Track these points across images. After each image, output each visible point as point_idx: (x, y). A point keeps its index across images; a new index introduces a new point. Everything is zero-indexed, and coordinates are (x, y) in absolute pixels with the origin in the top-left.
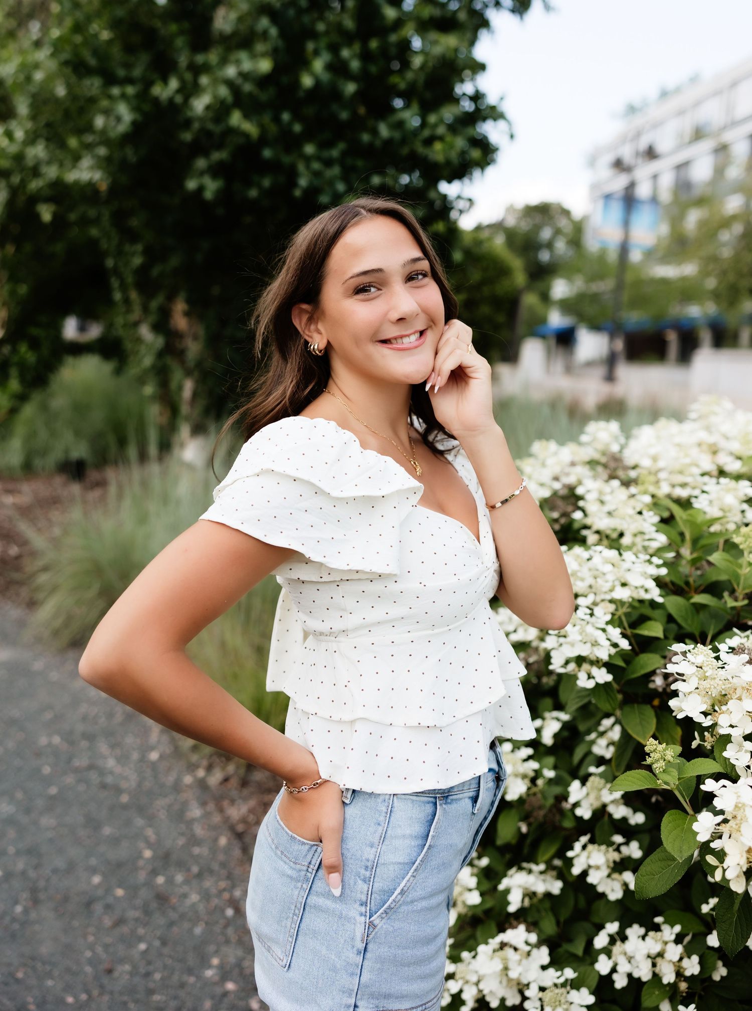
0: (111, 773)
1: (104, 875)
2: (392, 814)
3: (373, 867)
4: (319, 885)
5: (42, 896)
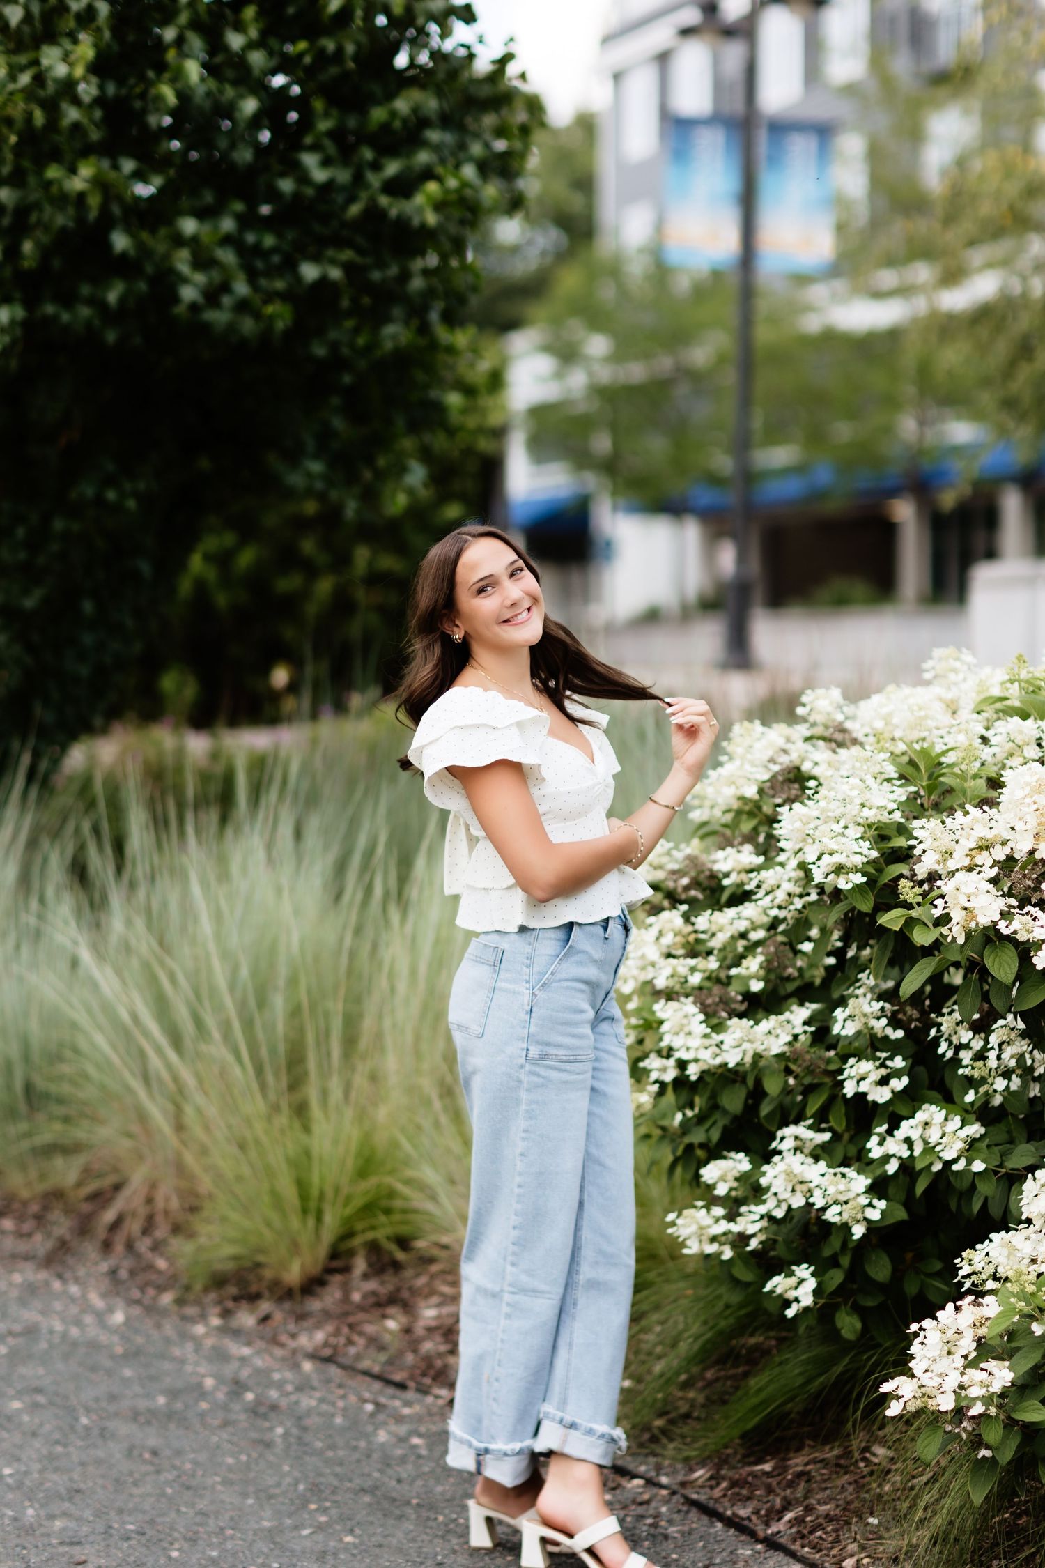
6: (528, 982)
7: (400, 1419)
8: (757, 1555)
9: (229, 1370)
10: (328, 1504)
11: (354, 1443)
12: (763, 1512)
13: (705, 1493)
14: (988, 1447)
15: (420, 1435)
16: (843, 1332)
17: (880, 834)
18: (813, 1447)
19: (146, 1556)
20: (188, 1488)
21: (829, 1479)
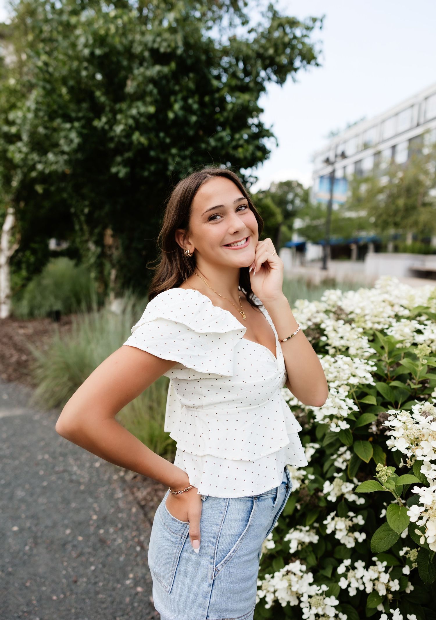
0: (75, 474)
1: (72, 529)
2: (229, 507)
3: (218, 537)
4: (187, 547)
5: (39, 541)
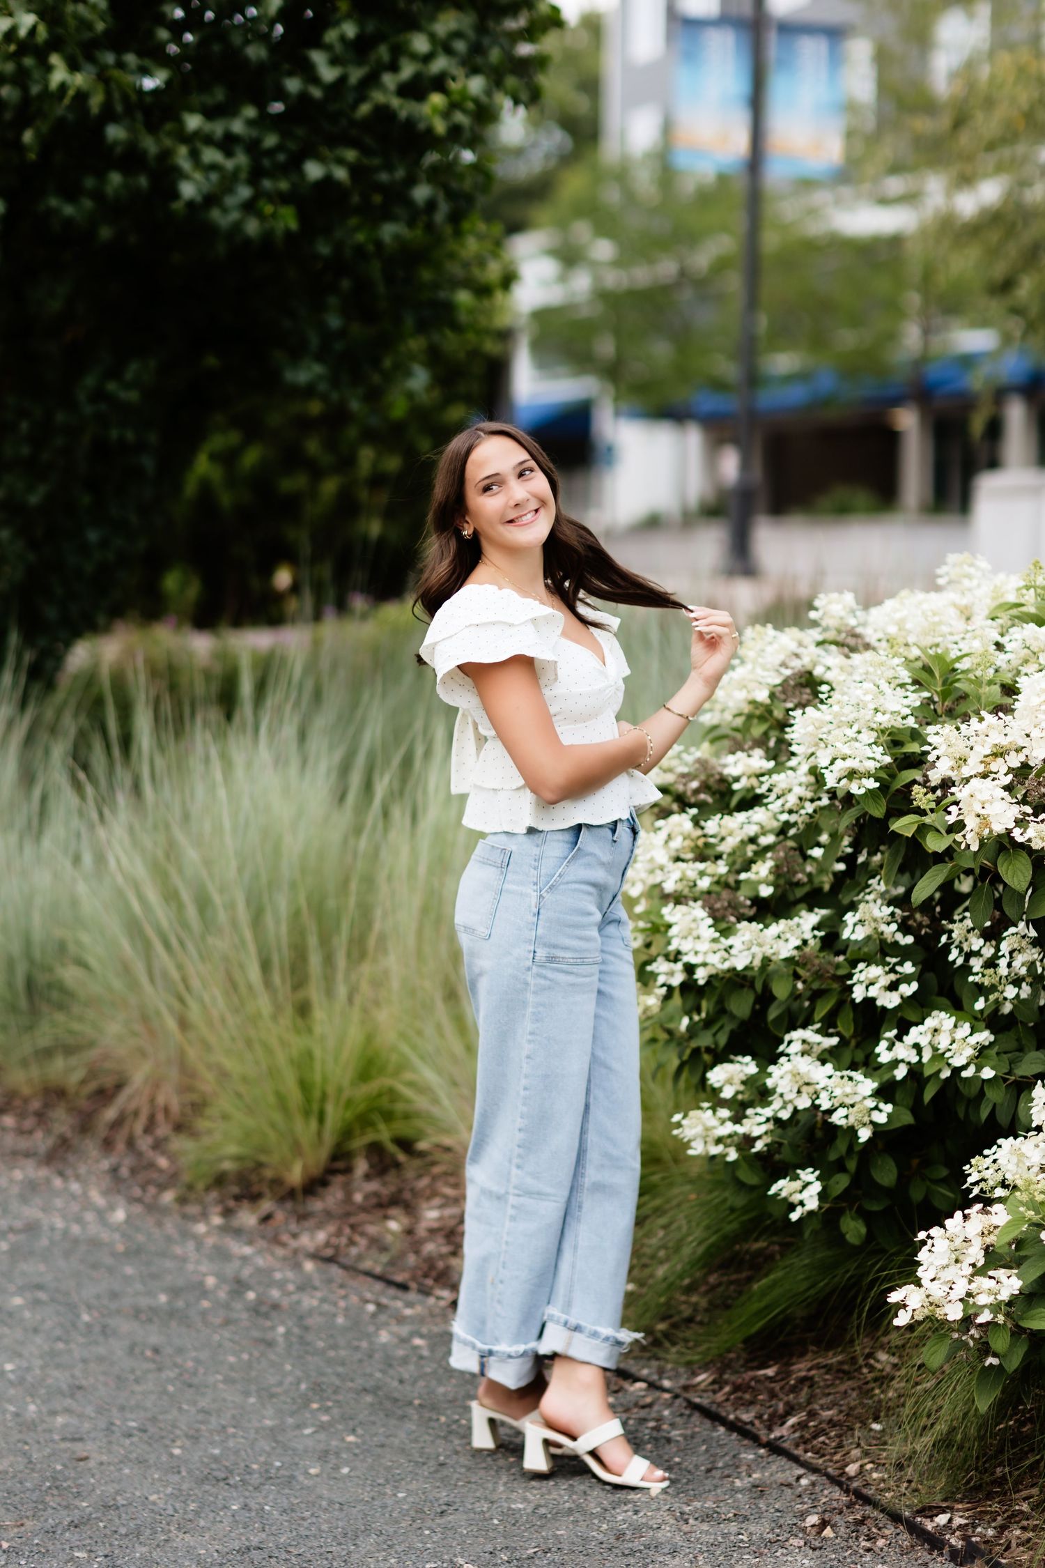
6: (535, 884)
7: (401, 1320)
8: (760, 1460)
9: (230, 1269)
10: (330, 1404)
11: (356, 1343)
12: (766, 1417)
13: (708, 1397)
14: (995, 1355)
15: (422, 1336)
16: (848, 1237)
17: (893, 740)
18: (816, 1353)
19: (148, 1453)
20: (190, 1386)
21: (832, 1384)
